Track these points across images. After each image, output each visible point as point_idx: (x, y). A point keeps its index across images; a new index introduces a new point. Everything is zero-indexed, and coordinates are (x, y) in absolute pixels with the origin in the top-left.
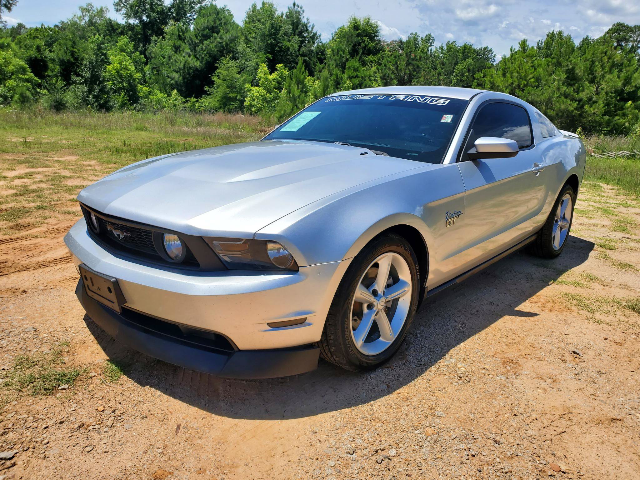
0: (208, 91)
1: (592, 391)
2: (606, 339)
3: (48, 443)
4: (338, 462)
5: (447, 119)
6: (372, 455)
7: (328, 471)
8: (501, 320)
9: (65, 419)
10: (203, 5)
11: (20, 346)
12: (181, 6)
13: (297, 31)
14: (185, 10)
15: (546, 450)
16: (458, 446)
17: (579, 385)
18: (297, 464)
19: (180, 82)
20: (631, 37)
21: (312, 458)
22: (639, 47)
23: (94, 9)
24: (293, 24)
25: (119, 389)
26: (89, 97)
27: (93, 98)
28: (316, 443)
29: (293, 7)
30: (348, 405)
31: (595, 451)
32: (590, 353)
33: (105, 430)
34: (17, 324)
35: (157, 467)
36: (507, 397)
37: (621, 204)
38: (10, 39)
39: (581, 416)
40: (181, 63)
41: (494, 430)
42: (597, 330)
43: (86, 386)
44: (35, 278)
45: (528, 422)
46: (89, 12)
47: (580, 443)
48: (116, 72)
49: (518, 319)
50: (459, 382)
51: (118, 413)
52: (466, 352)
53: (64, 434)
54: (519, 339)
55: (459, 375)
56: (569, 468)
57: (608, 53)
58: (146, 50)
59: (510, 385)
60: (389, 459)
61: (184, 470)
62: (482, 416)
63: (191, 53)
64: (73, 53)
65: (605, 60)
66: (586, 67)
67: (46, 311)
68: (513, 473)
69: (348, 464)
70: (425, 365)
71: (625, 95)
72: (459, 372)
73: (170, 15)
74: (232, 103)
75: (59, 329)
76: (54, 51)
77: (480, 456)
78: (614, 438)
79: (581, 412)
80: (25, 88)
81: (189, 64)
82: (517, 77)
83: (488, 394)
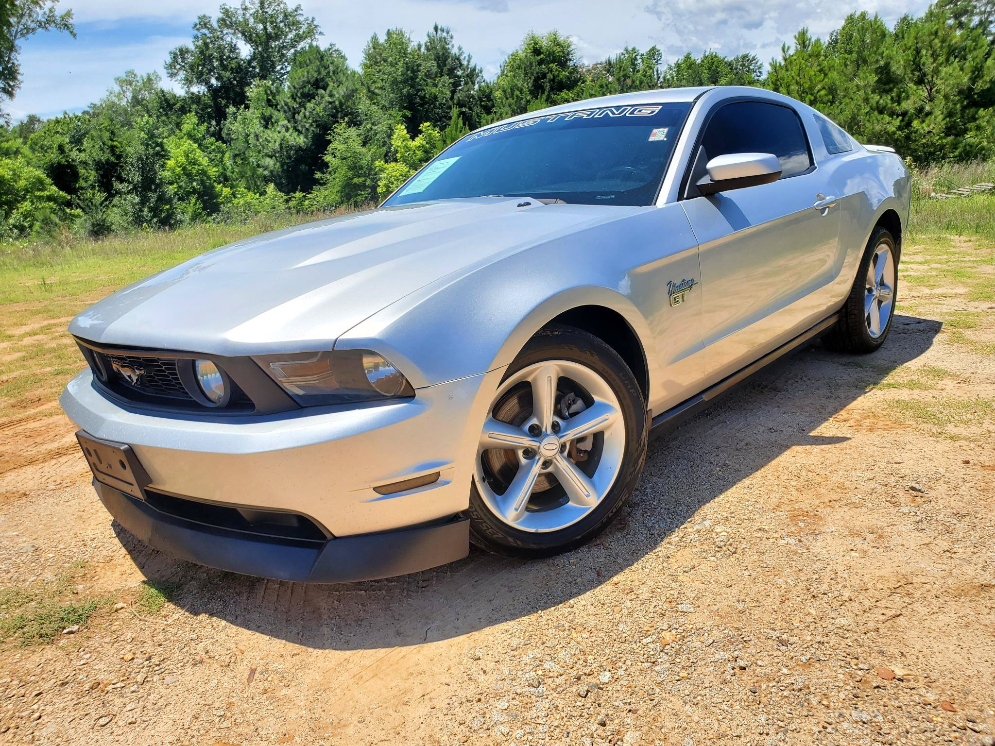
0: (322, 179)
1: (945, 546)
2: (967, 462)
3: (40, 717)
4: (515, 702)
5: (659, 135)
6: (571, 685)
7: (496, 717)
8: (788, 452)
9: (69, 678)
10: (299, 49)
11: (10, 575)
12: (265, 55)
13: (445, 69)
14: (272, 61)
15: (869, 647)
16: (717, 656)
17: (924, 538)
18: (445, 712)
19: (278, 172)
20: (975, 7)
21: (471, 699)
22: (991, 22)
23: (138, 79)
24: (437, 58)
25: (162, 623)
26: (142, 211)
27: (150, 212)
28: (479, 676)
29: (435, 33)
30: (533, 608)
31: (954, 640)
32: (940, 488)
33: (133, 689)
34: (8, 543)
35: (214, 739)
36: (800, 570)
37: (984, 261)
38: (21, 140)
39: (928, 587)
40: (275, 142)
41: (779, 624)
42: (950, 451)
43: (107, 624)
44: (43, 475)
45: (835, 604)
46: (130, 85)
47: (927, 630)
48: (182, 170)
49: (816, 449)
50: (719, 555)
51: (156, 660)
52: (729, 508)
53: (66, 702)
54: (819, 479)
55: (717, 543)
56: (909, 672)
57: (940, 34)
58: (221, 129)
59: (805, 550)
60: (599, 688)
61: (258, 738)
62: (758, 604)
63: (289, 126)
64: (112, 149)
65: (936, 45)
66: (907, 61)
67: (55, 519)
68: (812, 689)
69: (531, 703)
70: (659, 535)
71: (976, 96)
72: (717, 540)
73: (251, 72)
74: (359, 192)
75: (73, 545)
76: (84, 150)
77: (755, 668)
78: (987, 616)
79: (928, 581)
80: (48, 211)
81: (288, 142)
82: (798, 92)
83: (767, 569)
